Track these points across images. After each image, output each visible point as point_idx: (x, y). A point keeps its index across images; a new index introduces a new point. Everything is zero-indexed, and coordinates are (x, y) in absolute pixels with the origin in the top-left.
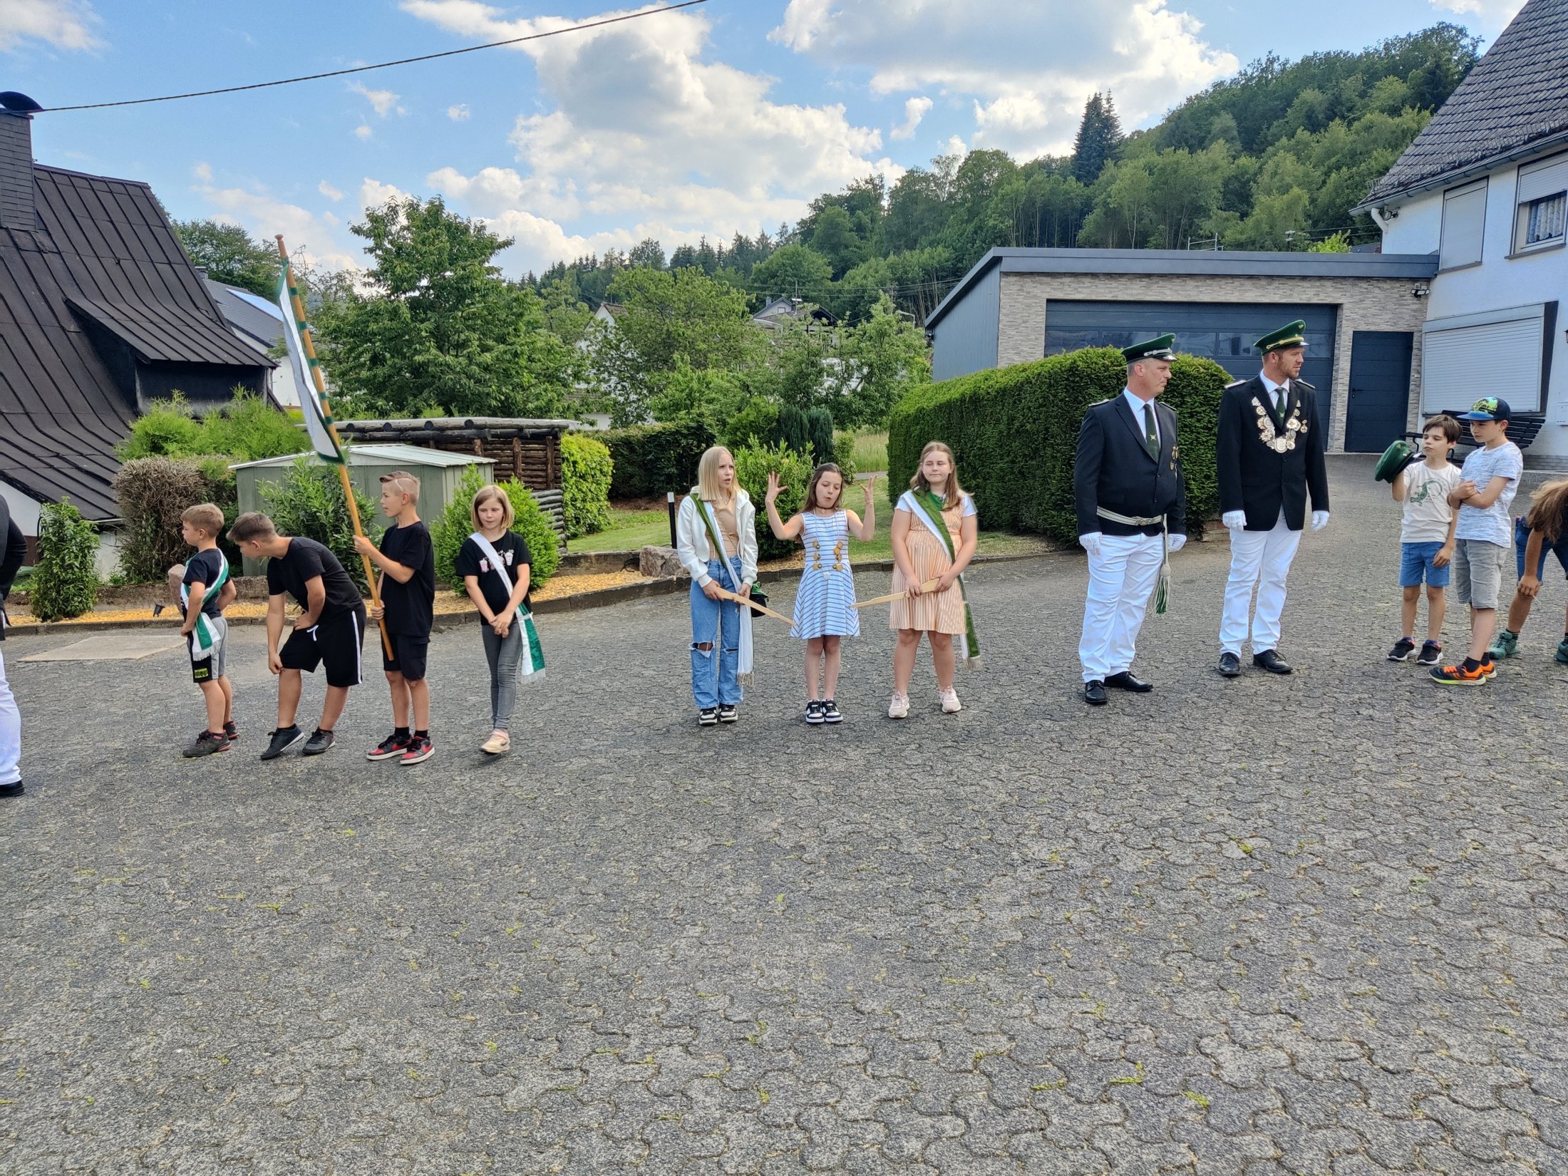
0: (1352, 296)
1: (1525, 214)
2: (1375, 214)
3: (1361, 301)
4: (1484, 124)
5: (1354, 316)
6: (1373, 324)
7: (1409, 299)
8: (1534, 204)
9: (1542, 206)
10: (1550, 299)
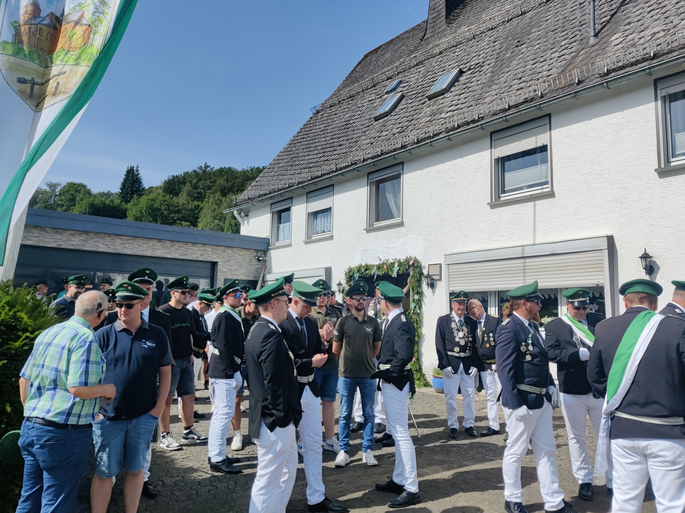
0: (223, 258)
1: (312, 218)
2: (235, 212)
3: (228, 261)
4: (289, 172)
5: (224, 269)
6: (235, 275)
7: (255, 261)
8: (315, 214)
9: (319, 215)
10: (327, 266)
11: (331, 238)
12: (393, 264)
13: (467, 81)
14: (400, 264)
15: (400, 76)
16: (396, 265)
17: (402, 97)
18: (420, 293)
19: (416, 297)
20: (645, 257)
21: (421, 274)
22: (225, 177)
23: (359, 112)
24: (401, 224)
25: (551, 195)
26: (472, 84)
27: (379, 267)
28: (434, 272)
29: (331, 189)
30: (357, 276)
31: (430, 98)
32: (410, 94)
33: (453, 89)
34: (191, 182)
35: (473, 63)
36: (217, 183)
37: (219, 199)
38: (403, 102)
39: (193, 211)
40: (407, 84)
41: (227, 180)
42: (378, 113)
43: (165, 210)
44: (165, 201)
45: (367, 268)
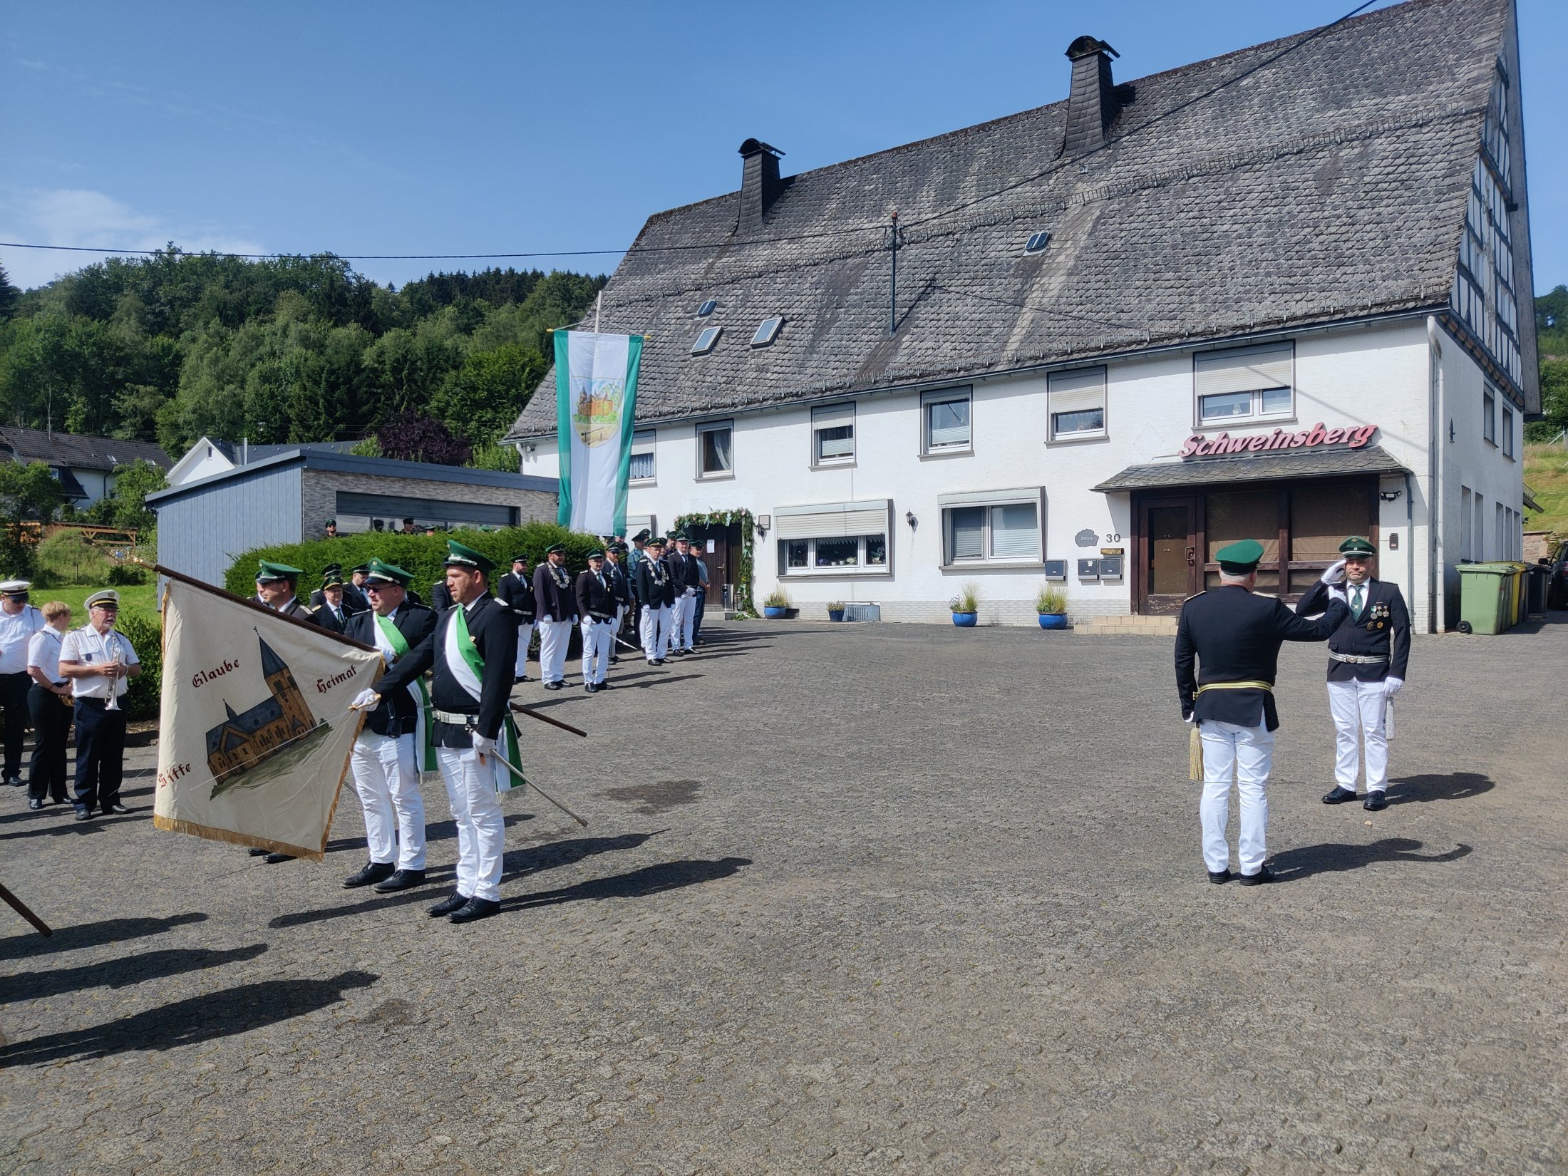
2: (519, 446)
3: (529, 505)
5: (528, 515)
7: (555, 506)
8: (631, 457)
9: (636, 459)
10: (652, 513)
11: (655, 485)
12: (726, 514)
13: (790, 335)
14: (733, 515)
15: (713, 291)
16: (729, 515)
17: (721, 332)
18: (751, 541)
19: (748, 544)
20: (909, 514)
21: (752, 524)
22: (222, 278)
23: (666, 333)
24: (733, 477)
25: (855, 465)
26: (795, 343)
27: (711, 517)
28: (764, 522)
29: (653, 433)
30: (687, 524)
31: (754, 347)
32: (729, 328)
33: (777, 341)
34: (134, 286)
35: (795, 311)
36: (207, 292)
37: (218, 333)
38: (722, 338)
39: (159, 360)
40: (723, 310)
41: (227, 286)
42: (696, 348)
43: (93, 355)
44: (90, 336)
45: (699, 517)
